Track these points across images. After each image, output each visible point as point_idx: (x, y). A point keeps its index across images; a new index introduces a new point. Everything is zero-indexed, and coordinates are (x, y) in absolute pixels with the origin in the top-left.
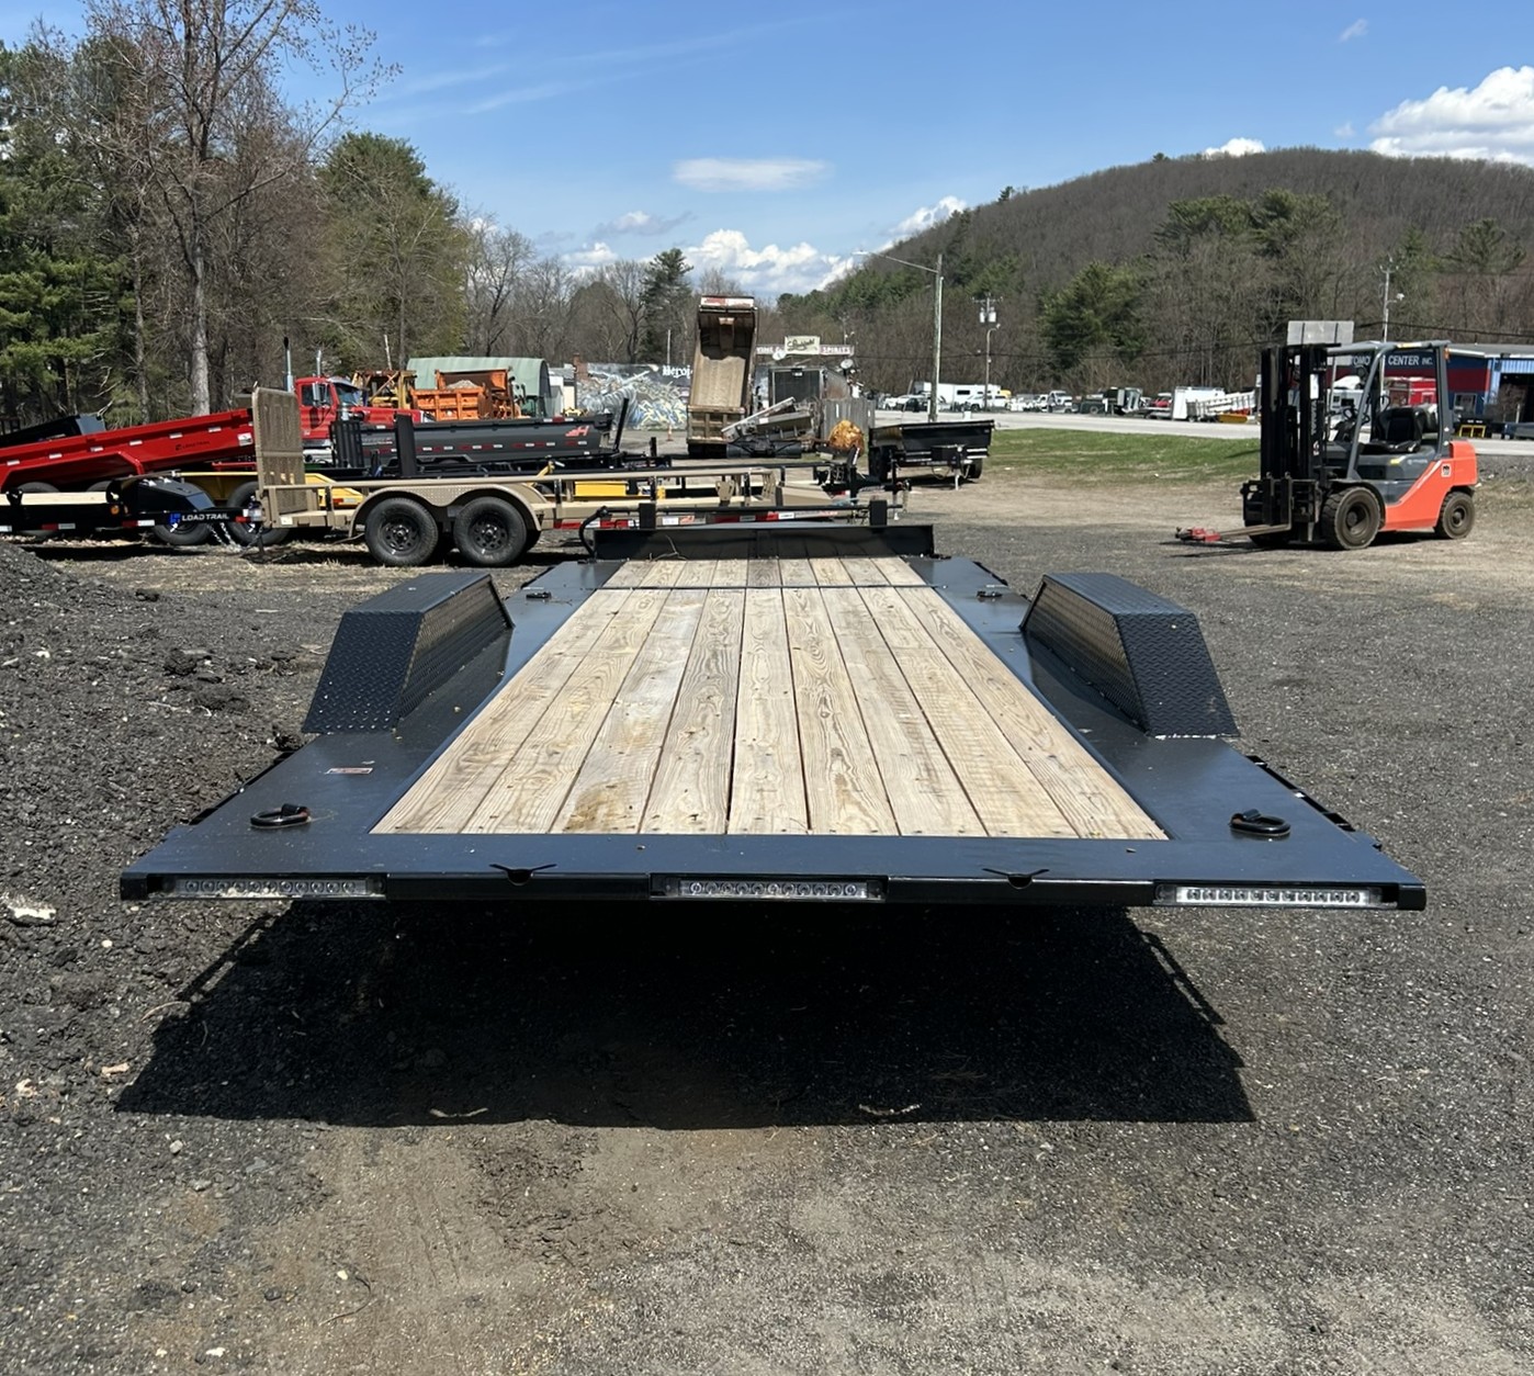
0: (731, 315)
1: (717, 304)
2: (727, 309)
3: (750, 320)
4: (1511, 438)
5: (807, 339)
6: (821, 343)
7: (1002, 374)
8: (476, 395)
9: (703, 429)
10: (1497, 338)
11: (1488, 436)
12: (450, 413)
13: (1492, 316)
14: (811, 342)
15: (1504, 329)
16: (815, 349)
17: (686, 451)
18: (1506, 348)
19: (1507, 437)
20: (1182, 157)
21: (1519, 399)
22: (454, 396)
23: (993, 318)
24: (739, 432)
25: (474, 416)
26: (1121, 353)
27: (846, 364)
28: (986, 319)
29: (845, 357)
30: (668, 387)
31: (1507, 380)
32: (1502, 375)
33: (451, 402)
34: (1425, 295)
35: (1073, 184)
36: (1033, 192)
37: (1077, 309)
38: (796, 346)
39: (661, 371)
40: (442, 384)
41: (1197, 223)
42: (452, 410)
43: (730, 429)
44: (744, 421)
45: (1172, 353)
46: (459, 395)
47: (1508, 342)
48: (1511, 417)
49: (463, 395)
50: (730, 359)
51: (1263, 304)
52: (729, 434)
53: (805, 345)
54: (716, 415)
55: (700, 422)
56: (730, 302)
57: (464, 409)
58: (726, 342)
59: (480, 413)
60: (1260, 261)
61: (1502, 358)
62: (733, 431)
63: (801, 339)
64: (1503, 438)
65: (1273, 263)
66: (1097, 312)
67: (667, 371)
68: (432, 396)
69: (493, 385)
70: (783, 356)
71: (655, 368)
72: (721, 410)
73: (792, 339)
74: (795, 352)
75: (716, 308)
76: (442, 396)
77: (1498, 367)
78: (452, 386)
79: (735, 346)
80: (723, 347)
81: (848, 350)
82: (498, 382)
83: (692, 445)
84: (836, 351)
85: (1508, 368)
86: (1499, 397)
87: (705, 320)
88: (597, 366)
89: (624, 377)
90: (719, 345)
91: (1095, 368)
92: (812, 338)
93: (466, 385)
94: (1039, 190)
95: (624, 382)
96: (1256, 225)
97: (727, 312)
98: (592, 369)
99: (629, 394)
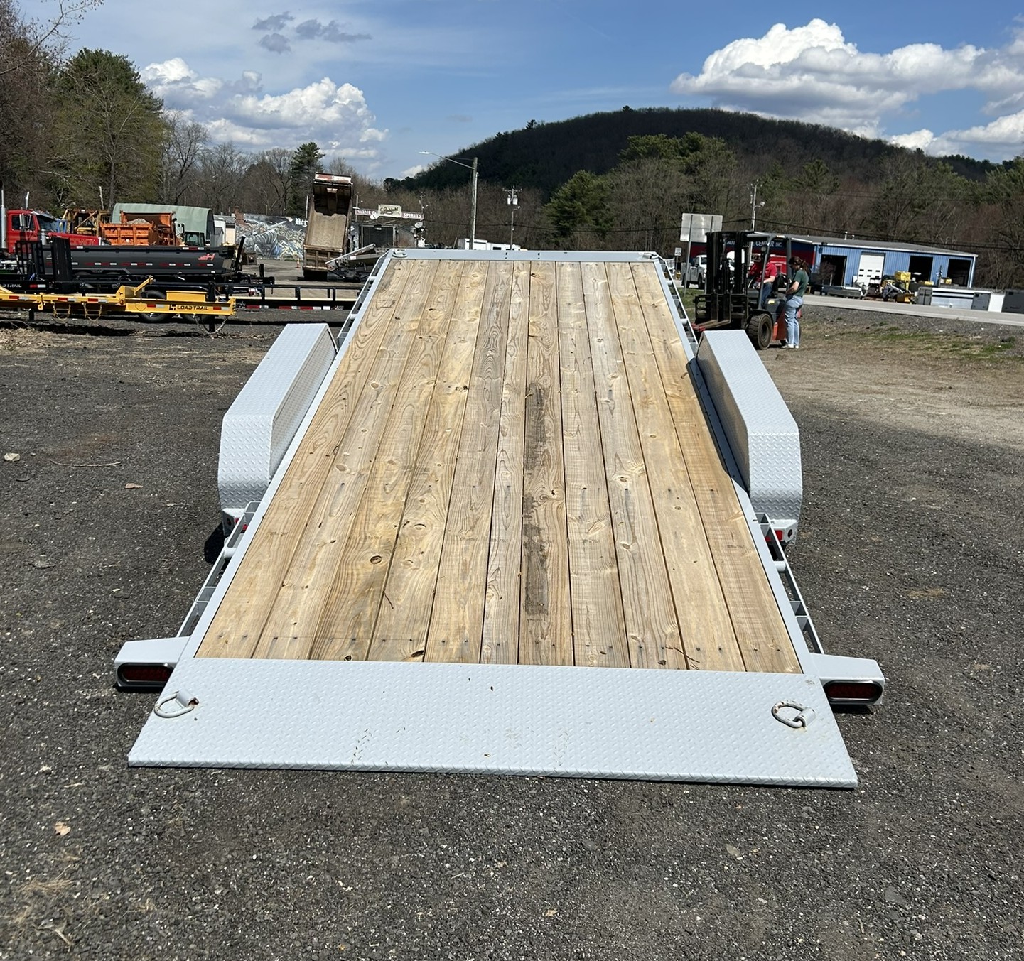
0: (335, 187)
1: (326, 179)
2: (333, 183)
3: (348, 191)
4: (826, 295)
5: (393, 207)
6: (402, 210)
7: (523, 238)
8: (147, 229)
9: (314, 261)
10: (821, 233)
11: (812, 293)
12: (128, 240)
13: (820, 219)
14: (396, 209)
15: (825, 228)
16: (398, 213)
17: (302, 276)
18: (824, 239)
19: (823, 294)
20: (640, 109)
21: (831, 271)
22: (132, 229)
23: (515, 202)
24: (337, 264)
25: (145, 243)
26: (597, 230)
27: (417, 225)
28: (512, 202)
29: (418, 220)
30: (299, 232)
31: (825, 259)
32: (823, 256)
33: (129, 233)
34: (780, 204)
35: (573, 121)
36: (548, 124)
37: (571, 201)
38: (385, 211)
39: (294, 222)
40: (125, 220)
41: (646, 151)
42: (129, 238)
43: (331, 262)
44: (341, 257)
45: (628, 231)
46: (134, 229)
47: (828, 236)
48: (827, 282)
49: (138, 229)
50: (335, 215)
51: (684, 204)
52: (330, 265)
53: (391, 211)
54: (323, 252)
55: (312, 257)
56: (336, 179)
57: (138, 238)
58: (332, 204)
59: (150, 242)
60: (683, 176)
61: (822, 245)
62: (334, 264)
63: (389, 207)
64: (821, 295)
65: (691, 178)
66: (583, 203)
67: (298, 222)
68: (116, 228)
69: (161, 223)
70: (377, 217)
71: (291, 220)
72: (327, 250)
73: (383, 206)
74: (385, 215)
75: (325, 181)
76: (122, 229)
77: (820, 251)
78: (131, 222)
79: (338, 208)
80: (329, 207)
81: (420, 217)
82: (165, 222)
83: (306, 271)
84: (412, 216)
85: (826, 251)
86: (820, 270)
87: (317, 189)
88: (250, 216)
89: (269, 224)
90: (327, 206)
91: (580, 239)
92: (396, 206)
93: (141, 222)
94: (552, 123)
95: (269, 227)
96: (682, 155)
97: (333, 185)
98: (246, 217)
99: (272, 236)
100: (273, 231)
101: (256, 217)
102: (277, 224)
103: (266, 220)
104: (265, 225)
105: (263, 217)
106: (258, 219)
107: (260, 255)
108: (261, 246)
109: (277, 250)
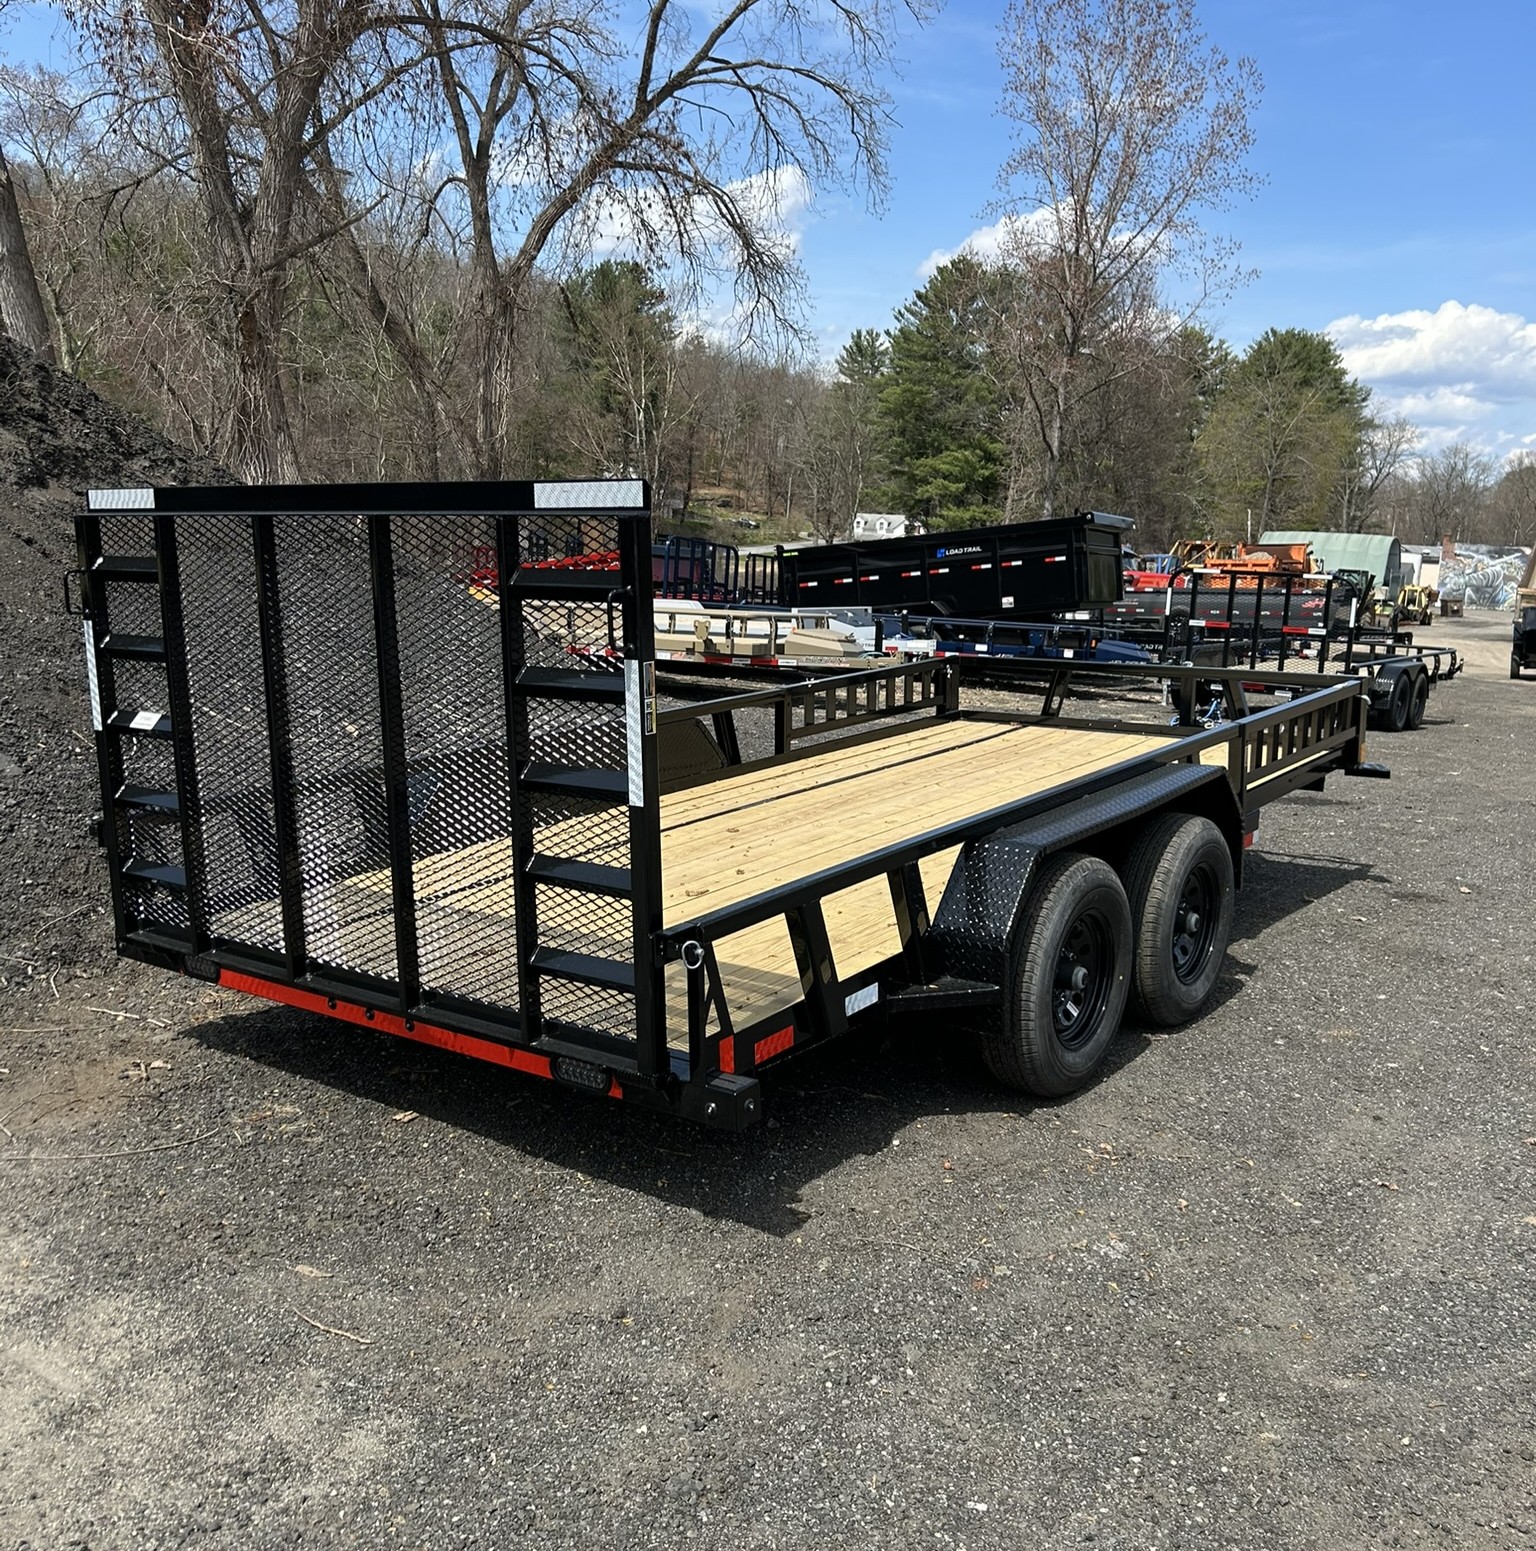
88: (1465, 546)
89: (1492, 558)
95: (1492, 563)
98: (1458, 548)
99: (1496, 576)
100: (1498, 568)
101: (1474, 548)
102: (1506, 558)
103: (1489, 552)
104: (1487, 560)
105: (1484, 548)
106: (1477, 552)
107: (1472, 602)
108: (1477, 590)
109: (1501, 597)
